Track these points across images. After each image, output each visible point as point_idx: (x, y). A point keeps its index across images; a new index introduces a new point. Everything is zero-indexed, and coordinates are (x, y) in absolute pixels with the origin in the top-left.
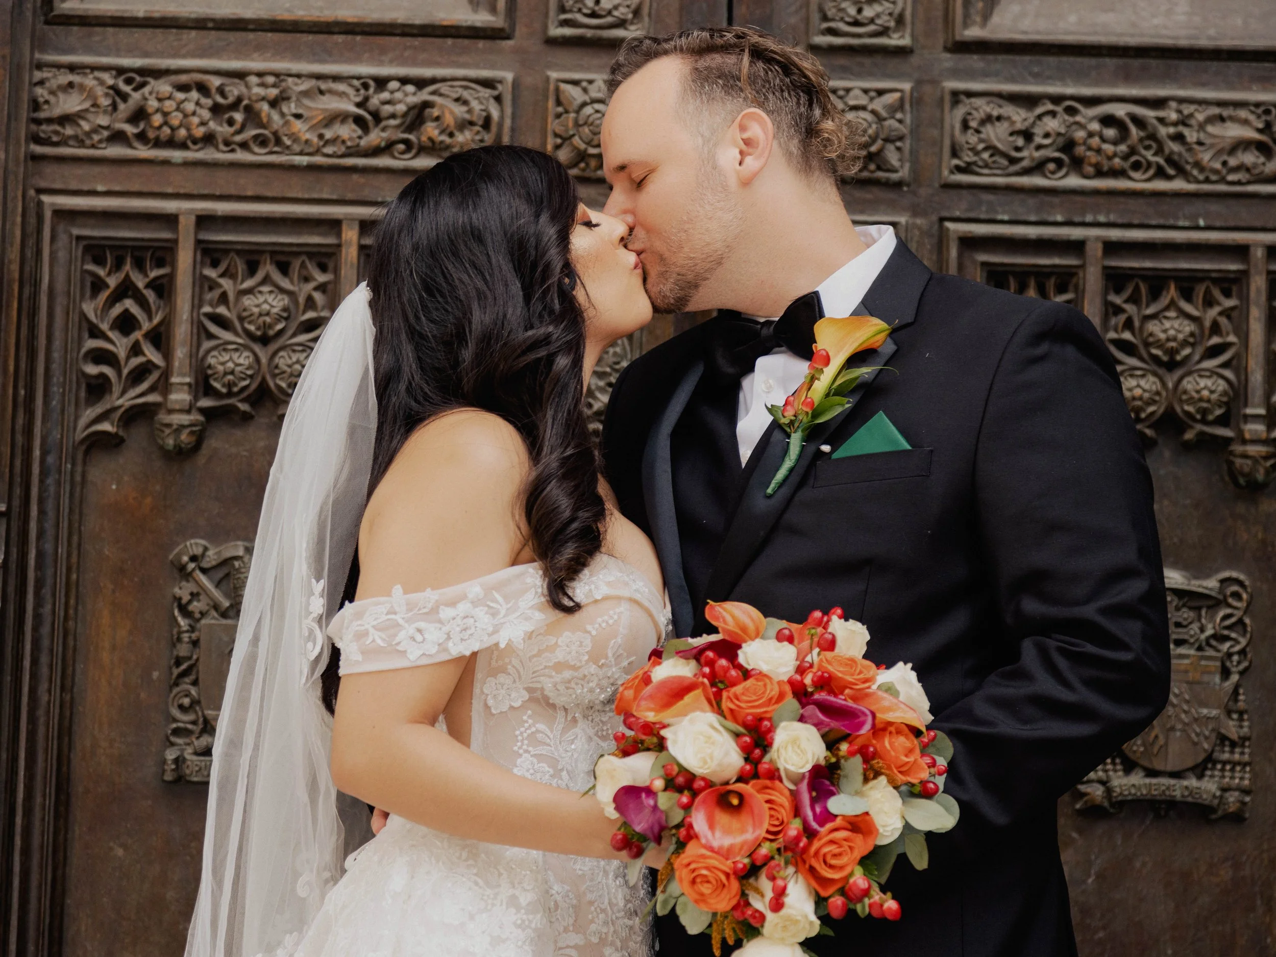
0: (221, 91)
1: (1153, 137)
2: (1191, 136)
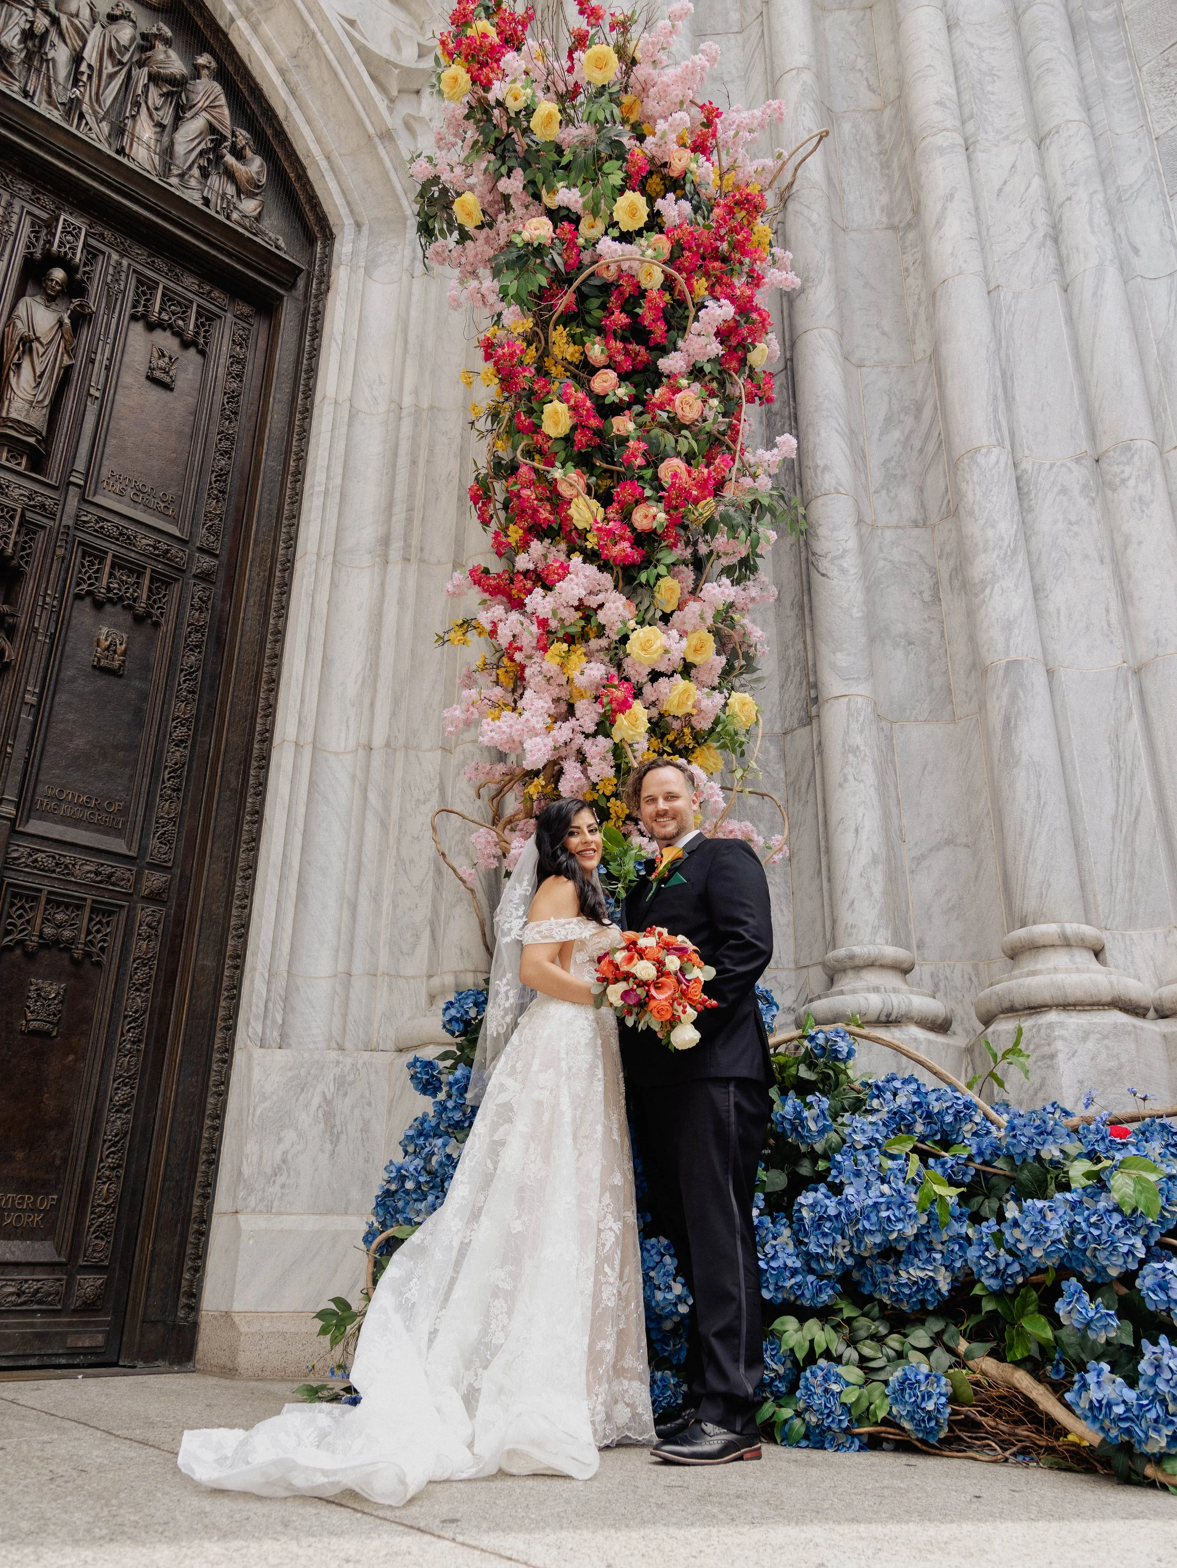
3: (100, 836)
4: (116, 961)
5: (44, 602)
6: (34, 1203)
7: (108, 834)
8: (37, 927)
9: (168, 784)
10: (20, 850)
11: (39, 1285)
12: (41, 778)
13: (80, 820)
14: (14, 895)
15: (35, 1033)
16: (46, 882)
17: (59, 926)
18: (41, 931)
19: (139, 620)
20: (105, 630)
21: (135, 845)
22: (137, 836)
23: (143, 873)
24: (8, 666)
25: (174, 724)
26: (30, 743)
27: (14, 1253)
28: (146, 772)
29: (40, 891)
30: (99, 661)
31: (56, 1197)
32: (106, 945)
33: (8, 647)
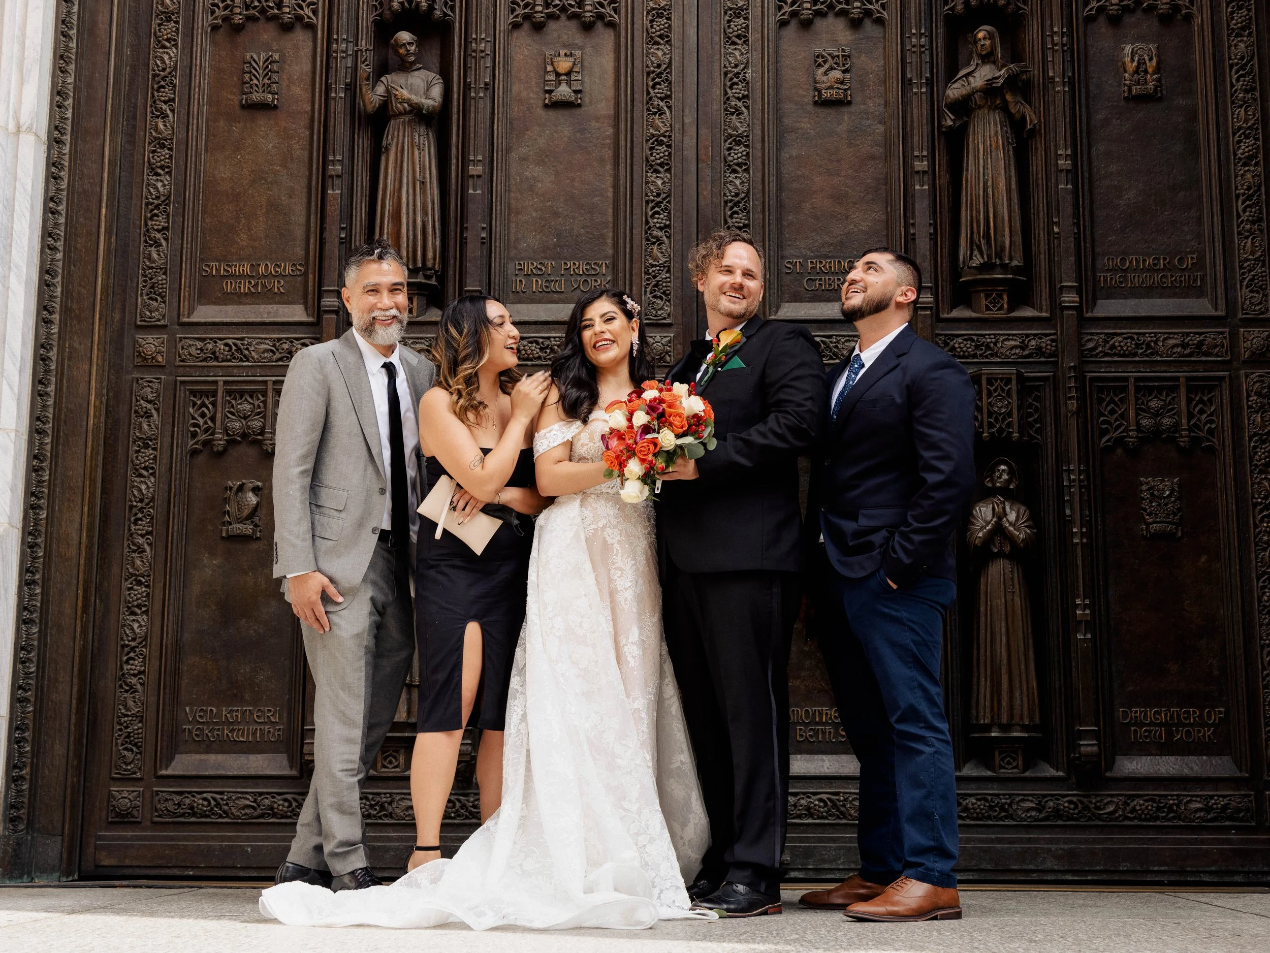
0: (542, 343)
1: (828, 347)
2: (840, 346)
3: (1177, 301)
4: (1228, 442)
5: (1054, 44)
6: (1201, 716)
7: (1187, 296)
8: (1132, 420)
9: (1244, 217)
10: (1094, 339)
11: (1226, 801)
12: (1098, 250)
13: (1151, 288)
14: (1101, 390)
15: (1158, 536)
16: (1130, 368)
17: (1156, 414)
18: (1138, 424)
19: (1166, 20)
20: (1128, 49)
21: (1222, 303)
22: (1221, 291)
23: (1238, 333)
24: (1033, 132)
25: (1236, 138)
26: (1076, 215)
27: (1192, 769)
28: (1215, 210)
29: (1126, 379)
30: (1130, 90)
31: (1222, 710)
32: (1213, 426)
33: (1028, 111)
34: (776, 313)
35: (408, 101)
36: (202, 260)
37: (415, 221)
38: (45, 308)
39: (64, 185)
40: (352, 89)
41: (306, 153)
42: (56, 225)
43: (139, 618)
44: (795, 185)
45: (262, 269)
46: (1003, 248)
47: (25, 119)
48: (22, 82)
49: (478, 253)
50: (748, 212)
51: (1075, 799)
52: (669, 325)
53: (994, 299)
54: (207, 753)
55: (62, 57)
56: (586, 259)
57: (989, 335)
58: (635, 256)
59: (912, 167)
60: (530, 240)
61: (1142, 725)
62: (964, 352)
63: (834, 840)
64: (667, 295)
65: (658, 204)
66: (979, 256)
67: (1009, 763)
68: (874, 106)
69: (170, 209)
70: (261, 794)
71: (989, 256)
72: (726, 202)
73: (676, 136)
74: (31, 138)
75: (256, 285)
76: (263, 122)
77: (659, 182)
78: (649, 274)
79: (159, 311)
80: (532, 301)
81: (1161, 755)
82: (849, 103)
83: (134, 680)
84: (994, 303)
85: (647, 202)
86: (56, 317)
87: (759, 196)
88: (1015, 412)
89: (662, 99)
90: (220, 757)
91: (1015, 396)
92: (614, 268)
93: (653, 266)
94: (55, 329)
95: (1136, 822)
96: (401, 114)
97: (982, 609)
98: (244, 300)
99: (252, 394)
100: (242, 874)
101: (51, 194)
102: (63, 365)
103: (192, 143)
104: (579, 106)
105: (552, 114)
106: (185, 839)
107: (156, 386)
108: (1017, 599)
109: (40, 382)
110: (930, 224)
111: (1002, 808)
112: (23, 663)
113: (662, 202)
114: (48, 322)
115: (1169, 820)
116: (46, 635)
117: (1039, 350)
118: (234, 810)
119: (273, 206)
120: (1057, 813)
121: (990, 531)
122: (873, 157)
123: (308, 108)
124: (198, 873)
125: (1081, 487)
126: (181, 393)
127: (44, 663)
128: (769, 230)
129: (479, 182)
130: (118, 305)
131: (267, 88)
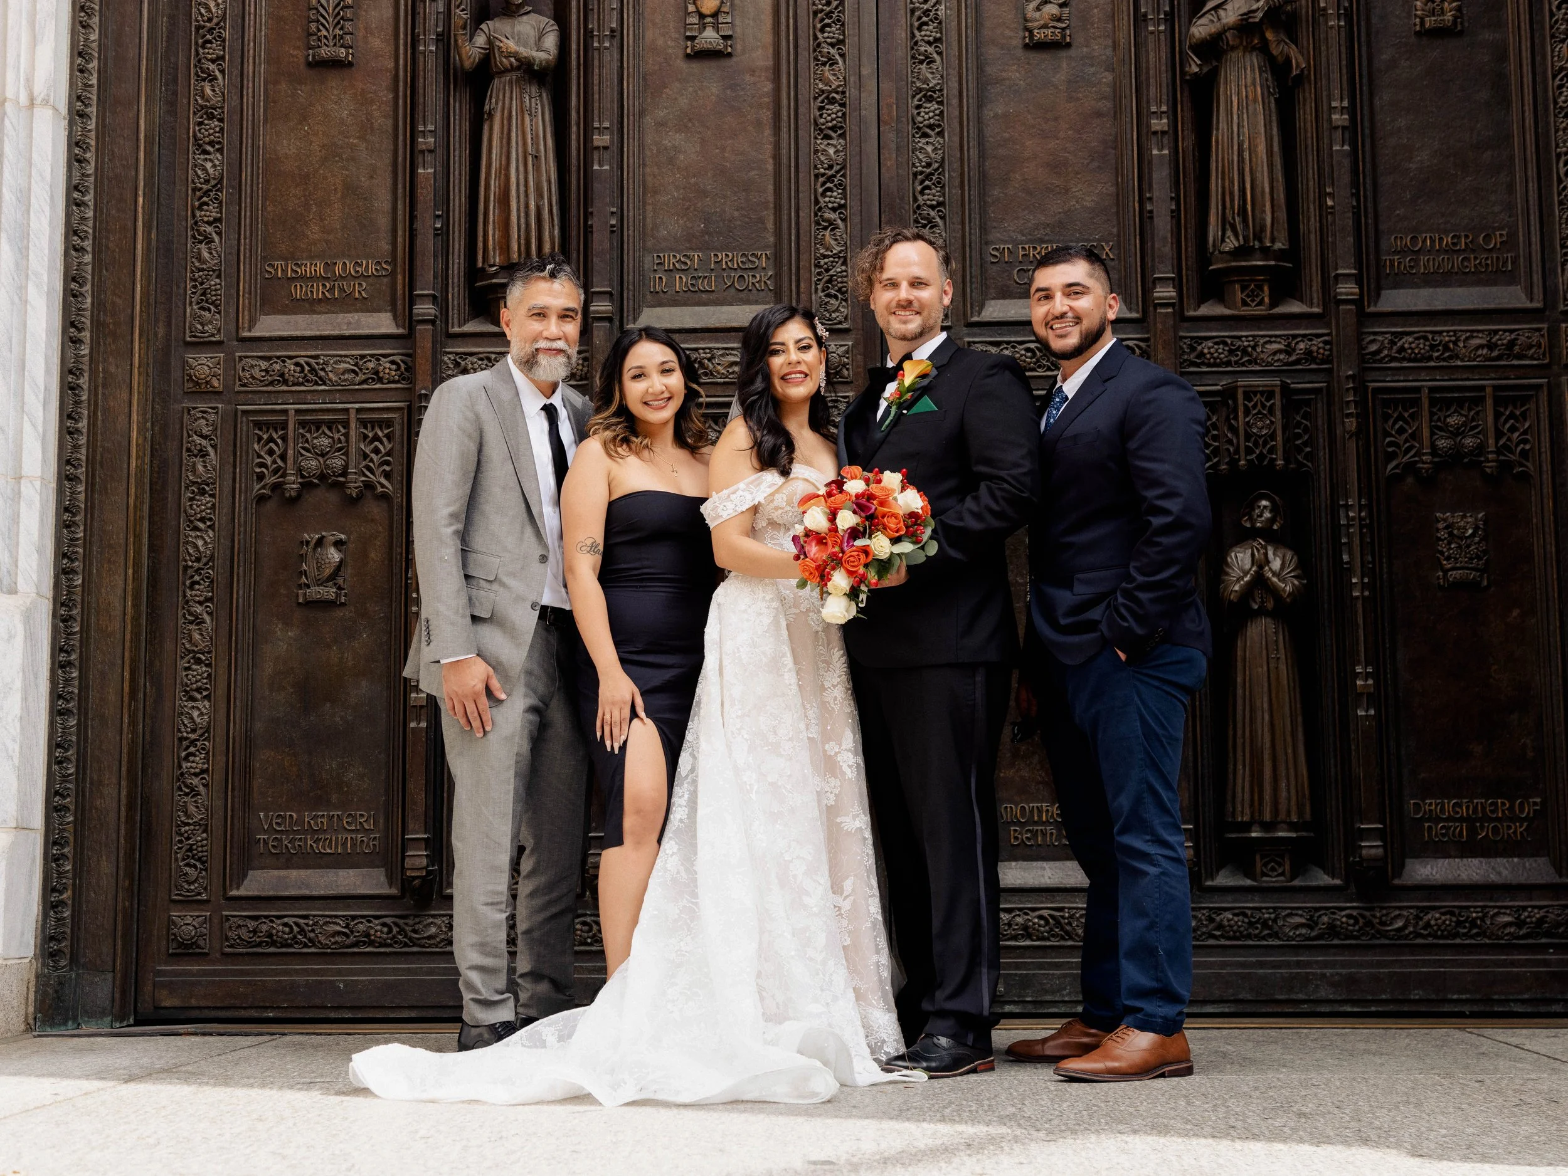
3: (1483, 290)
4: (1547, 467)
6: (1511, 808)
7: (1495, 283)
10: (1377, 340)
11: (1542, 913)
12: (1383, 227)
13: (1449, 273)
14: (1386, 404)
15: (1458, 585)
16: (1423, 375)
17: (1456, 433)
18: (1433, 446)
21: (1538, 291)
22: (1537, 278)
23: (1559, 329)
24: (1300, 79)
25: (1557, 82)
26: (1355, 184)
27: (1499, 874)
28: (1530, 173)
29: (1418, 390)
30: (1422, 23)
31: (1538, 800)
32: (1528, 447)
33: (1293, 51)
34: (979, 314)
35: (515, 55)
36: (264, 258)
37: (527, 206)
38: (73, 324)
39: (90, 169)
40: (445, 40)
41: (390, 122)
42: (83, 219)
43: (199, 704)
44: (1001, 152)
45: (339, 269)
46: (1263, 228)
47: (39, 89)
48: (34, 42)
49: (607, 245)
50: (943, 187)
51: (1355, 913)
52: (846, 331)
53: (1252, 291)
54: (287, 868)
55: (82, 8)
56: (741, 250)
57: (1247, 337)
58: (803, 244)
59: (1149, 126)
60: (671, 227)
61: (1439, 820)
62: (1215, 359)
63: (1057, 966)
64: (843, 293)
65: (830, 179)
66: (1232, 238)
67: (1273, 869)
68: (1100, 48)
69: (223, 196)
70: (354, 918)
71: (1246, 238)
72: (915, 175)
73: (851, 92)
74: (49, 112)
75: (332, 288)
76: (334, 82)
77: (831, 151)
78: (821, 267)
79: (213, 324)
80: (675, 303)
81: (1462, 857)
82: (1069, 45)
83: (195, 781)
84: (1252, 296)
85: (817, 176)
86: (86, 335)
87: (956, 165)
88: (1279, 433)
89: (832, 45)
90: (303, 873)
91: (1278, 414)
92: (777, 258)
93: (825, 257)
94: (85, 351)
95: (1430, 940)
96: (506, 71)
97: (1239, 680)
98: (317, 308)
99: (330, 425)
100: (332, 1015)
101: (75, 181)
102: (96, 395)
103: (248, 113)
104: (730, 55)
105: (696, 67)
106: (262, 973)
107: (211, 417)
108: (1283, 667)
109: (69, 417)
110: (1172, 198)
111: (1265, 924)
112: (59, 763)
113: (835, 176)
114: (76, 341)
115: (1472, 937)
116: (86, 727)
117: (1309, 355)
118: (322, 938)
119: (350, 189)
120: (1333, 930)
121: (1248, 583)
122: (1099, 114)
123: (391, 65)
124: (279, 1014)
125: (1361, 527)
126: (243, 426)
127: (85, 762)
128: (970, 210)
129: (607, 155)
130: (162, 317)
131: (339, 41)
